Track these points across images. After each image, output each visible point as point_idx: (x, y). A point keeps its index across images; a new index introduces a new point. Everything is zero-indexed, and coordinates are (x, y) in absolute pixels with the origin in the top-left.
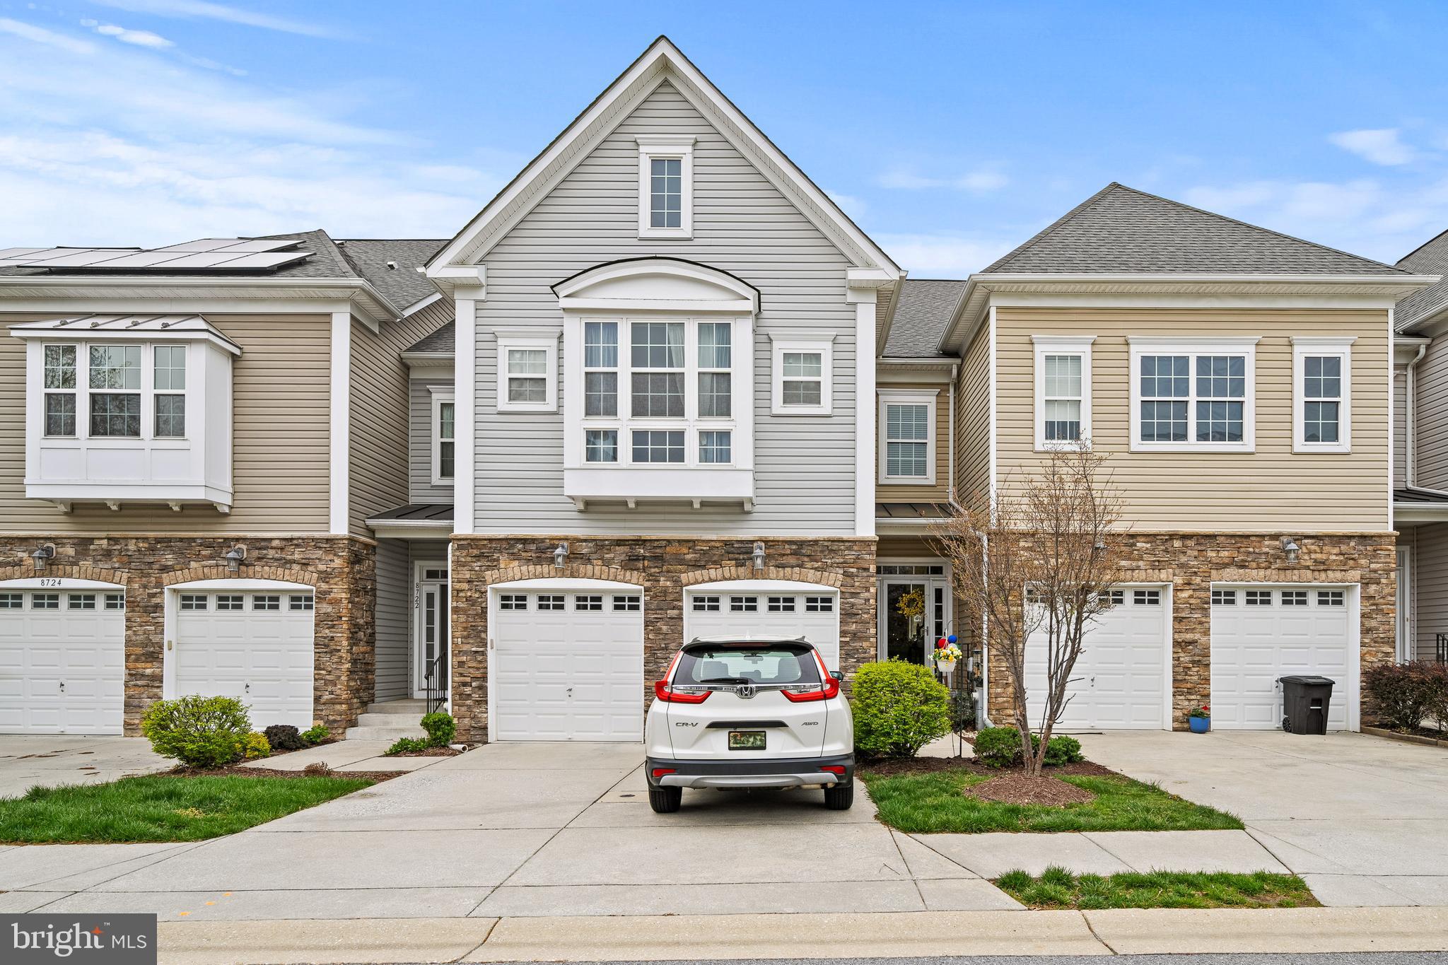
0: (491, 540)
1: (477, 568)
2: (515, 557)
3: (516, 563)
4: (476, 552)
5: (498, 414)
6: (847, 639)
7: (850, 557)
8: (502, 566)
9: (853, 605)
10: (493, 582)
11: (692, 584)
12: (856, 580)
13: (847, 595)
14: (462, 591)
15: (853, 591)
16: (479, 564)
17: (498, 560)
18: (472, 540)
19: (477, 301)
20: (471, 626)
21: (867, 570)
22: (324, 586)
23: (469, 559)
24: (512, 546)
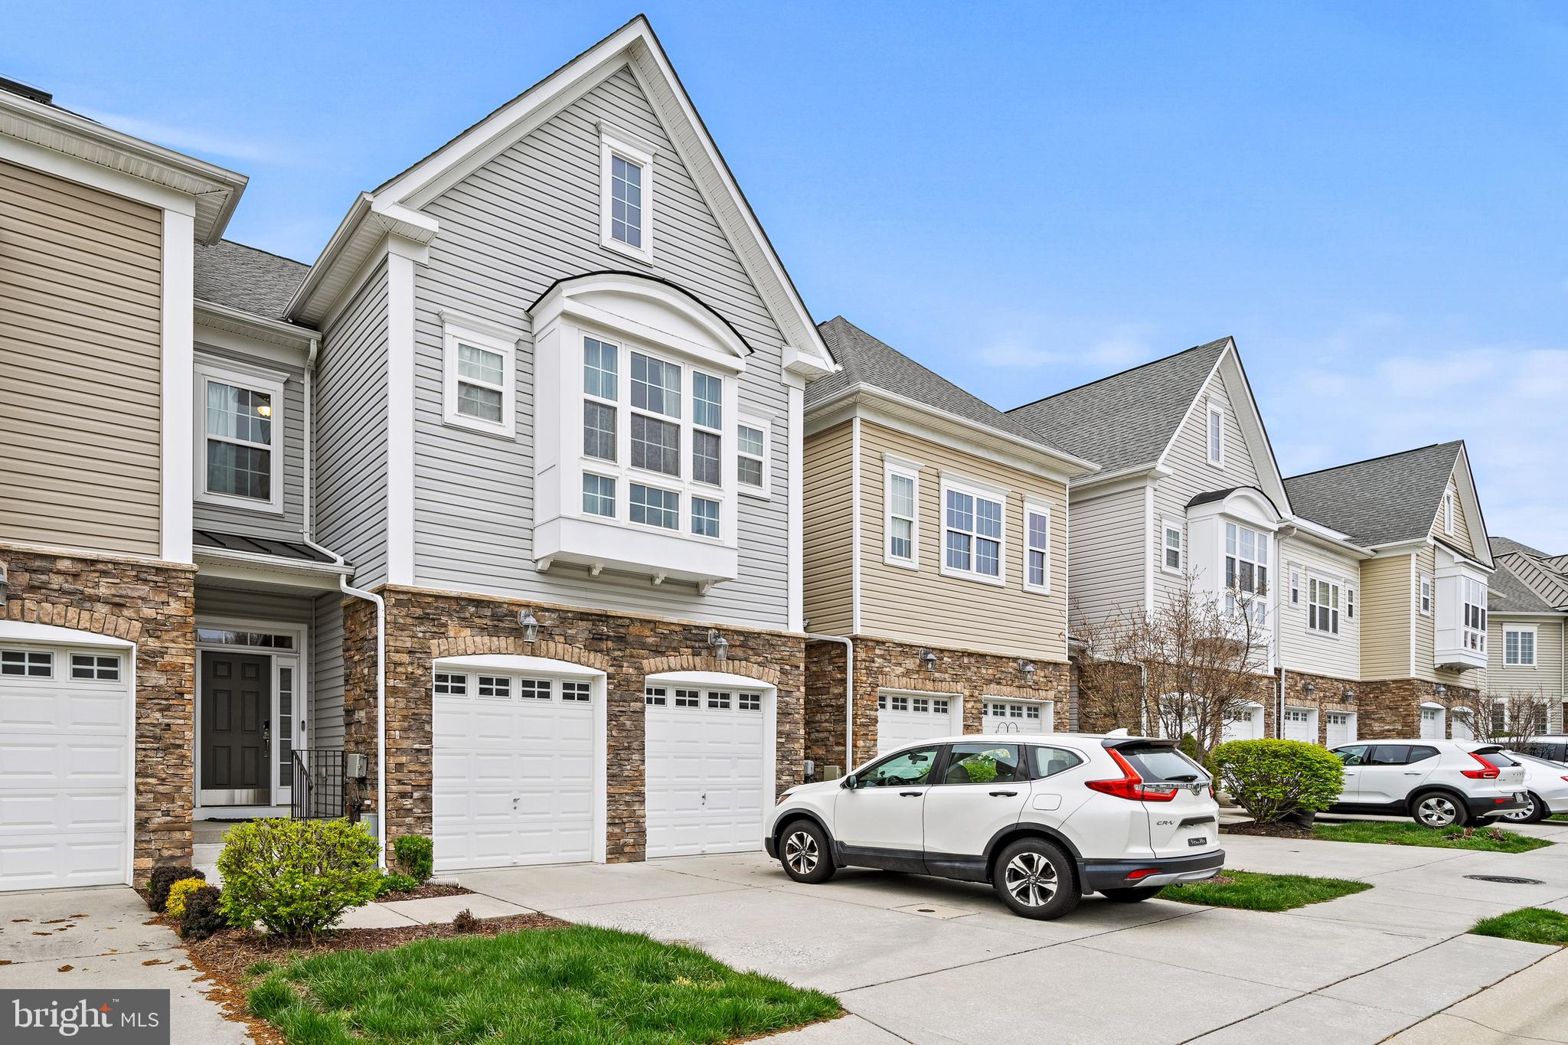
0: (437, 597)
1: (420, 635)
2: (465, 622)
3: (468, 632)
4: (419, 612)
5: (443, 426)
6: (783, 740)
7: (786, 653)
8: (451, 634)
9: (788, 704)
10: (440, 655)
11: (652, 673)
12: (789, 677)
13: (783, 693)
14: (401, 664)
15: (788, 689)
16: (423, 628)
17: (445, 625)
18: (414, 594)
19: (417, 264)
20: (414, 714)
21: (798, 667)
22: (153, 644)
23: (409, 621)
24: (463, 609)
